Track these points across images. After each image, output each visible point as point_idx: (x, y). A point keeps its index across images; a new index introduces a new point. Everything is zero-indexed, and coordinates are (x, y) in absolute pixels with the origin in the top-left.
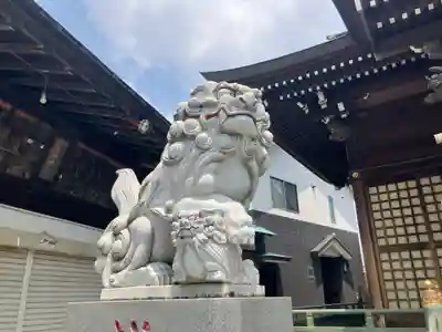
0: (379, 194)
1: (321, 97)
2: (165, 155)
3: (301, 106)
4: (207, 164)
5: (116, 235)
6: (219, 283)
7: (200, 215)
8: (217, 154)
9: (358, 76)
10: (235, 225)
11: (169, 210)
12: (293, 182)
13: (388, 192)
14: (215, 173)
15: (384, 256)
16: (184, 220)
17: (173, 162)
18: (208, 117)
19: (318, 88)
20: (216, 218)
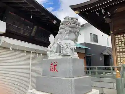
0: (118, 37)
1: (103, 11)
2: (59, 32)
3: (97, 13)
4: (67, 34)
5: (51, 47)
6: (69, 55)
7: (65, 44)
8: (69, 32)
9: (114, 4)
10: (72, 45)
11: (60, 43)
12: (96, 34)
13: (121, 37)
14: (69, 35)
15: (118, 54)
16: (63, 45)
17: (60, 33)
18: (67, 24)
19: (102, 8)
20: (68, 44)
